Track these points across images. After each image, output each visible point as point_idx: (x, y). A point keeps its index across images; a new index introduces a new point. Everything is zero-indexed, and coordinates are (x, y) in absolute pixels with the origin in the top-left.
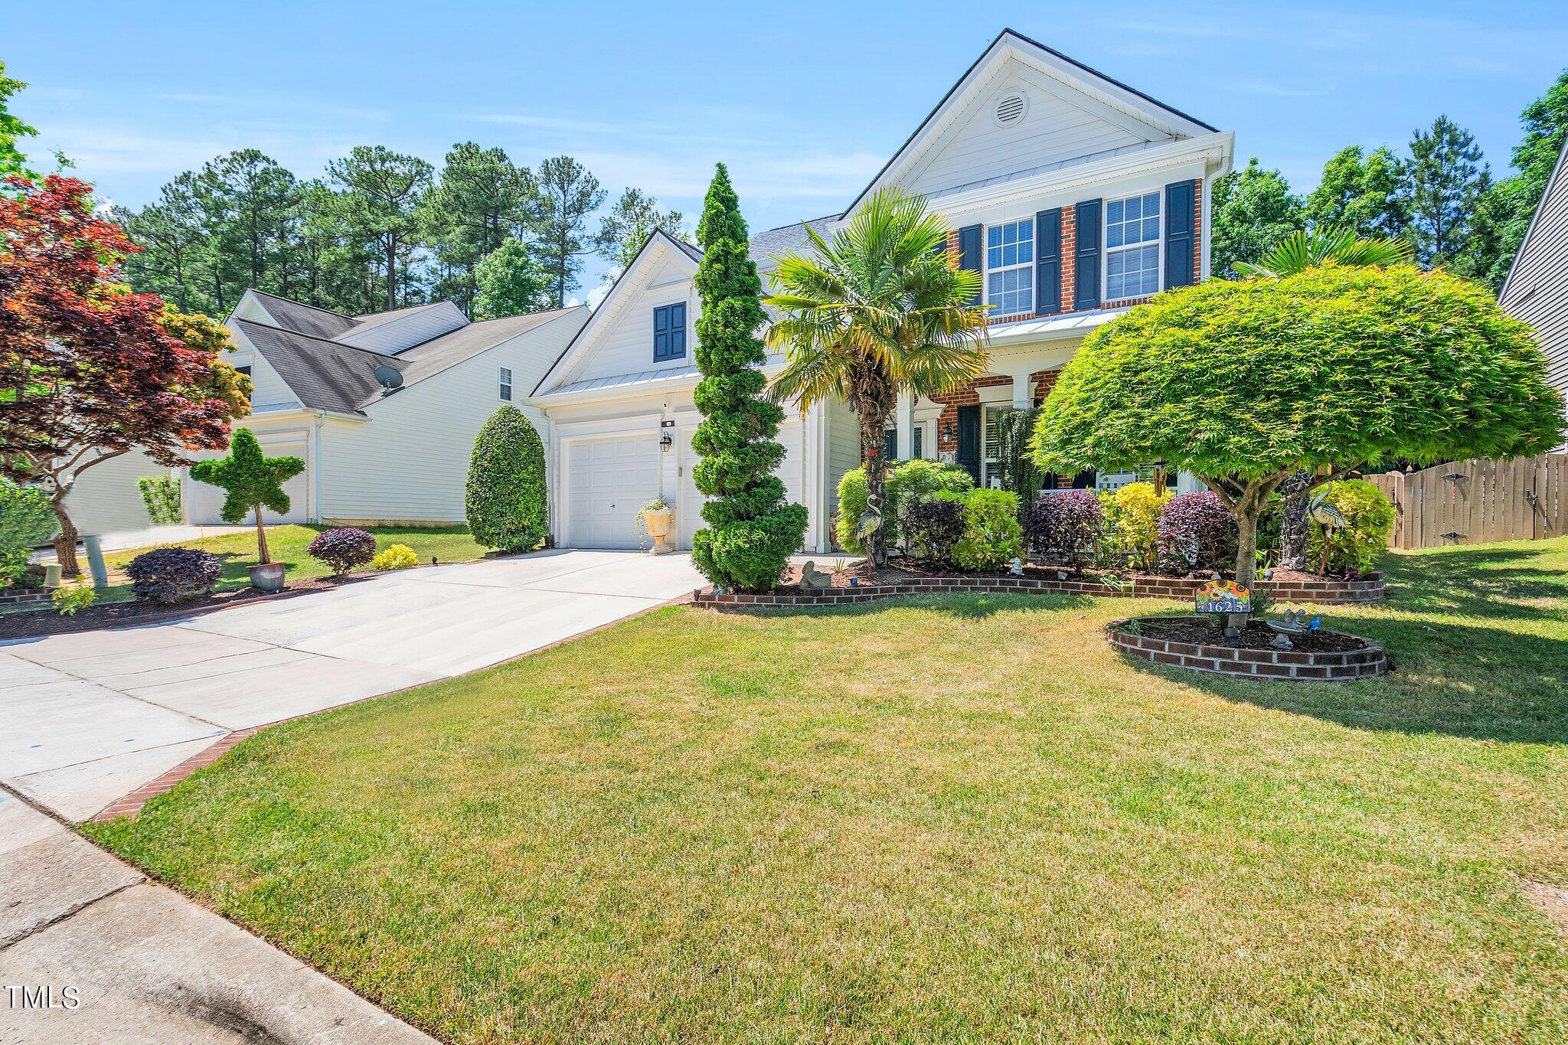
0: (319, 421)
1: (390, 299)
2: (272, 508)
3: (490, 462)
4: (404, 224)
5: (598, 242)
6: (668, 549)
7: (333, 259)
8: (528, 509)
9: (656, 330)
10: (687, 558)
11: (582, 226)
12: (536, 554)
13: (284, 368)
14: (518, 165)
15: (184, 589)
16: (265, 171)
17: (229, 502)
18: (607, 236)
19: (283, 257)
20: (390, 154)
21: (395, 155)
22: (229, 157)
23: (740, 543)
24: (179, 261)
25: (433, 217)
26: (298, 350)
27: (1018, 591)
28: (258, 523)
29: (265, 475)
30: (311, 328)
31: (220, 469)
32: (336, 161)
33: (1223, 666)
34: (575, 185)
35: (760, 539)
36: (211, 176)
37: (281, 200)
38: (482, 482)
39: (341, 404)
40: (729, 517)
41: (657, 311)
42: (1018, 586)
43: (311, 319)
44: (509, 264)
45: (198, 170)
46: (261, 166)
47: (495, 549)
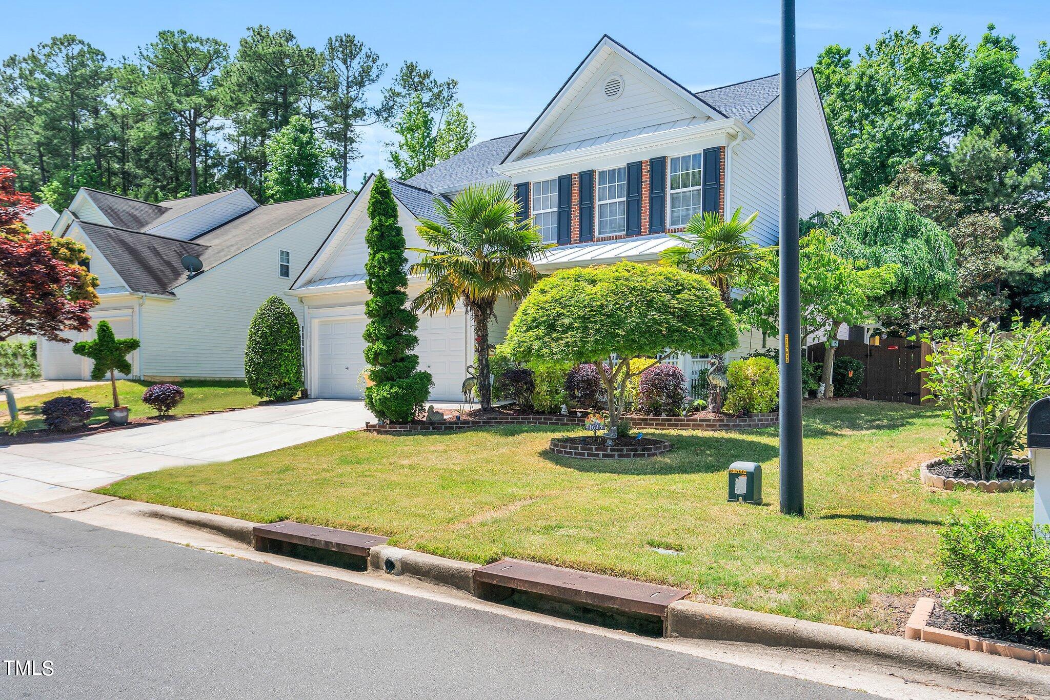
0: (141, 301)
1: (192, 171)
2: (121, 371)
3: (261, 337)
4: (205, 102)
7: (142, 135)
8: (288, 371)
10: (362, 404)
11: (363, 99)
12: (295, 402)
13: (115, 260)
14: (304, 46)
15: (74, 421)
16: (81, 54)
17: (95, 368)
19: (96, 134)
20: (191, 37)
21: (195, 37)
22: (50, 42)
23: (385, 394)
24: (7, 137)
25: (228, 98)
26: (123, 243)
28: (113, 379)
29: (116, 350)
30: (131, 219)
31: (90, 347)
32: (143, 47)
34: (357, 60)
36: (34, 58)
37: (96, 79)
38: (255, 352)
39: (156, 287)
40: (382, 379)
43: (130, 210)
44: (295, 140)
45: (24, 53)
46: (76, 49)
47: (265, 399)
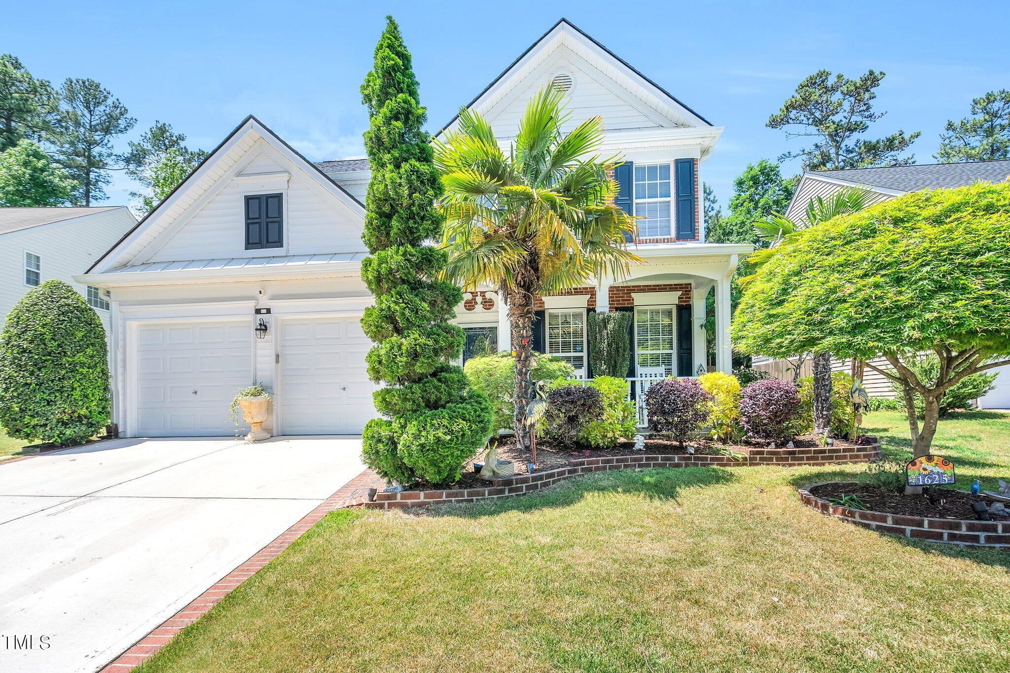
3: (31, 342)
5: (128, 161)
6: (266, 435)
8: (86, 396)
9: (248, 217)
11: (109, 145)
12: (96, 446)
18: (137, 158)
27: (660, 465)
33: (988, 539)
34: (102, 108)
35: (462, 429)
38: (19, 366)
40: (418, 405)
41: (248, 199)
42: (660, 461)
44: (26, 164)
47: (37, 442)
